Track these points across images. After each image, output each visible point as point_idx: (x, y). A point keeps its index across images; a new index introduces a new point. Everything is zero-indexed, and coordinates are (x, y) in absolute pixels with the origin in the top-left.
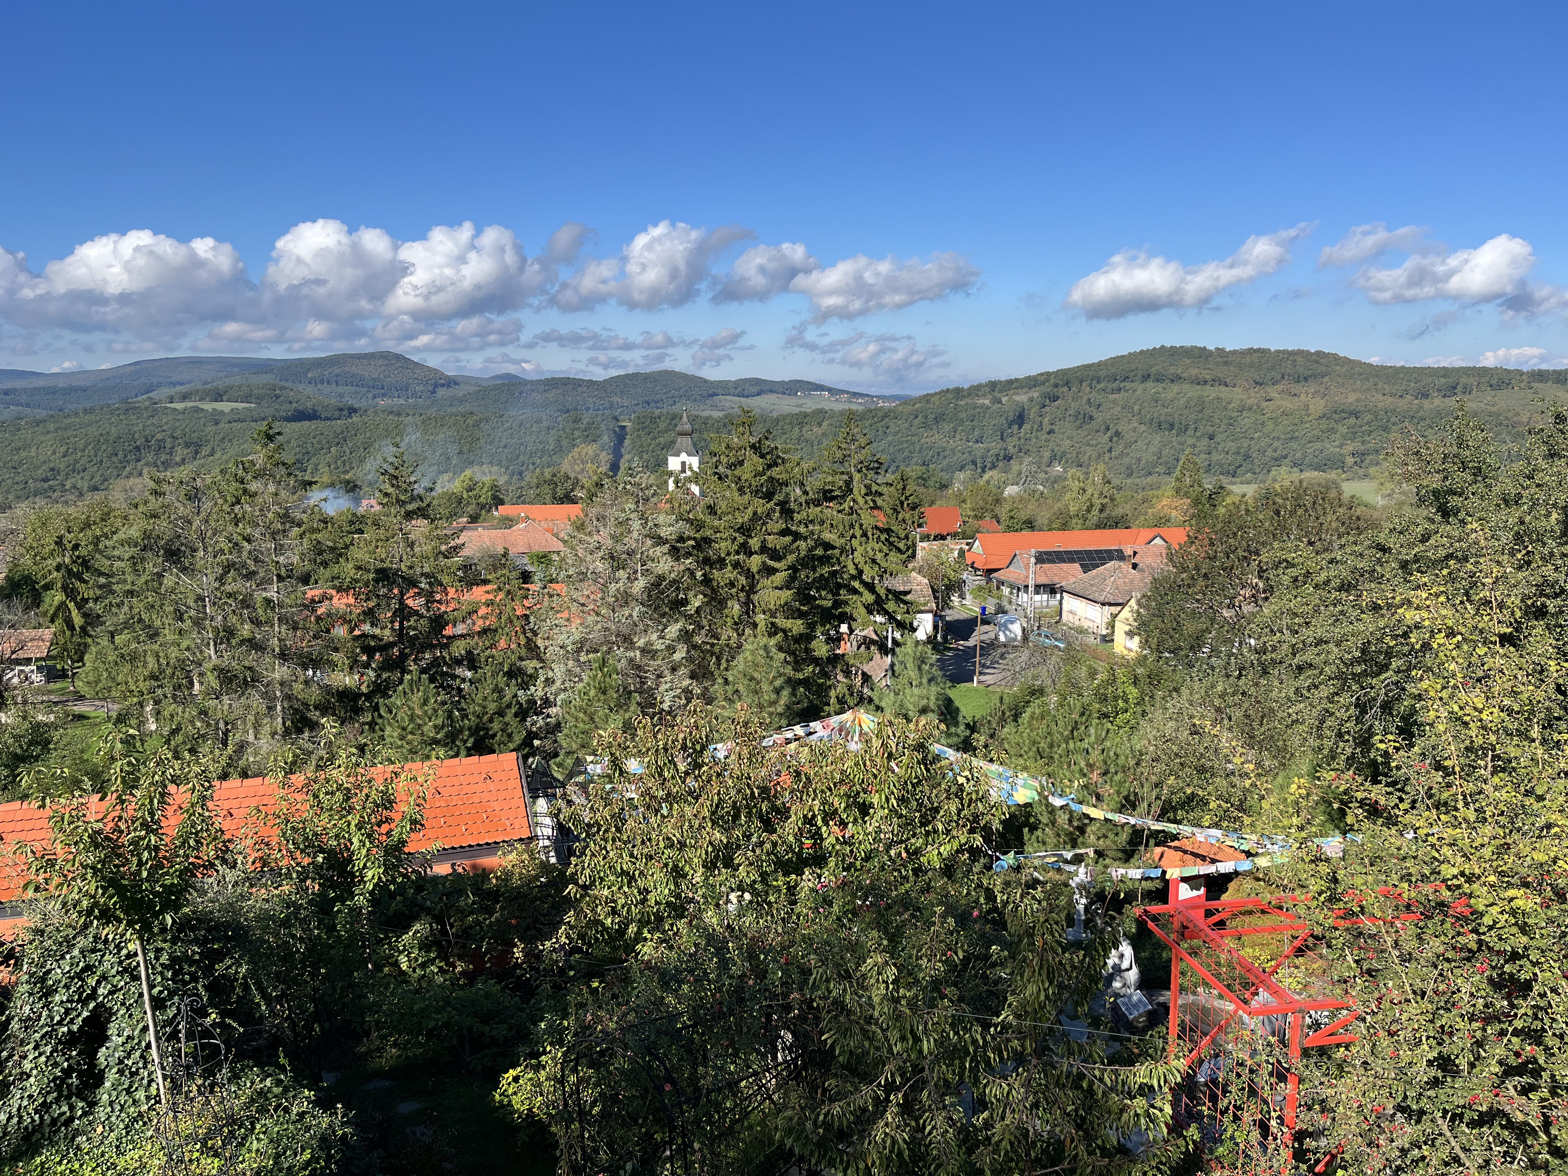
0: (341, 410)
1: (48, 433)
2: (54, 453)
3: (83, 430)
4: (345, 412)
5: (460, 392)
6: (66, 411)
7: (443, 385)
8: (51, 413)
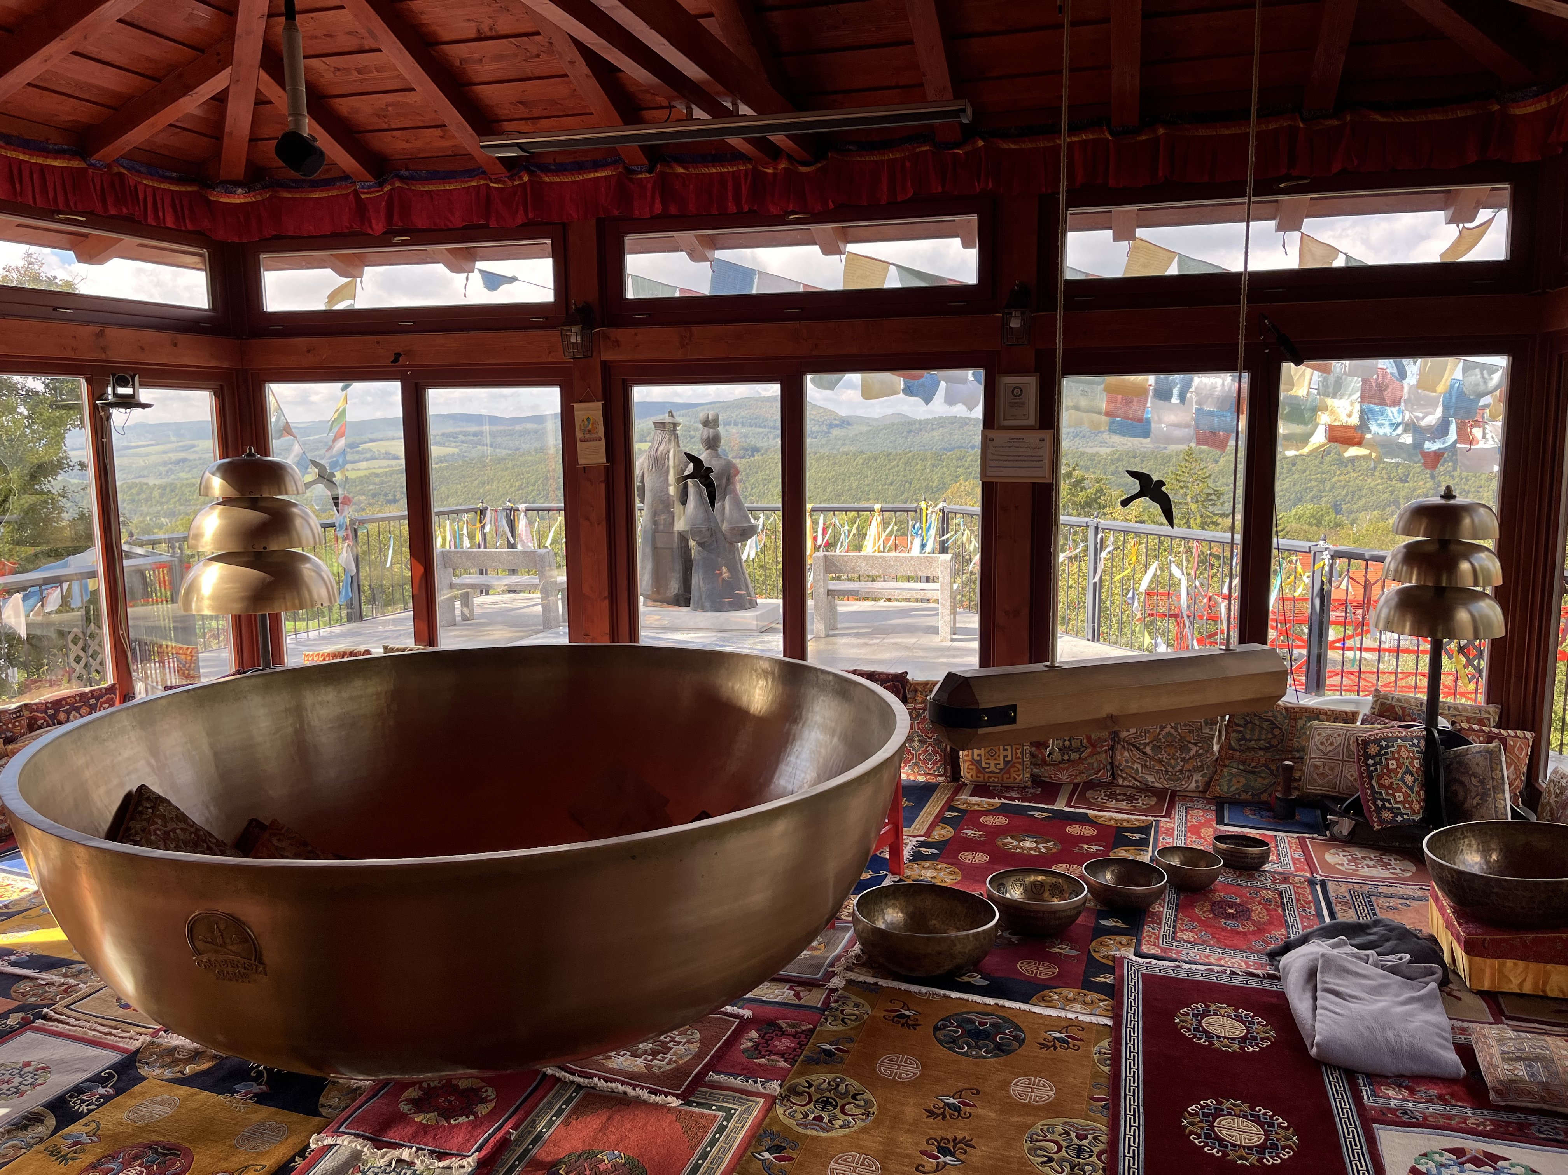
0: (747, 450)
1: (507, 469)
2: (511, 486)
3: (535, 468)
4: (749, 452)
5: (851, 432)
6: (521, 451)
7: (837, 426)
8: (510, 452)
